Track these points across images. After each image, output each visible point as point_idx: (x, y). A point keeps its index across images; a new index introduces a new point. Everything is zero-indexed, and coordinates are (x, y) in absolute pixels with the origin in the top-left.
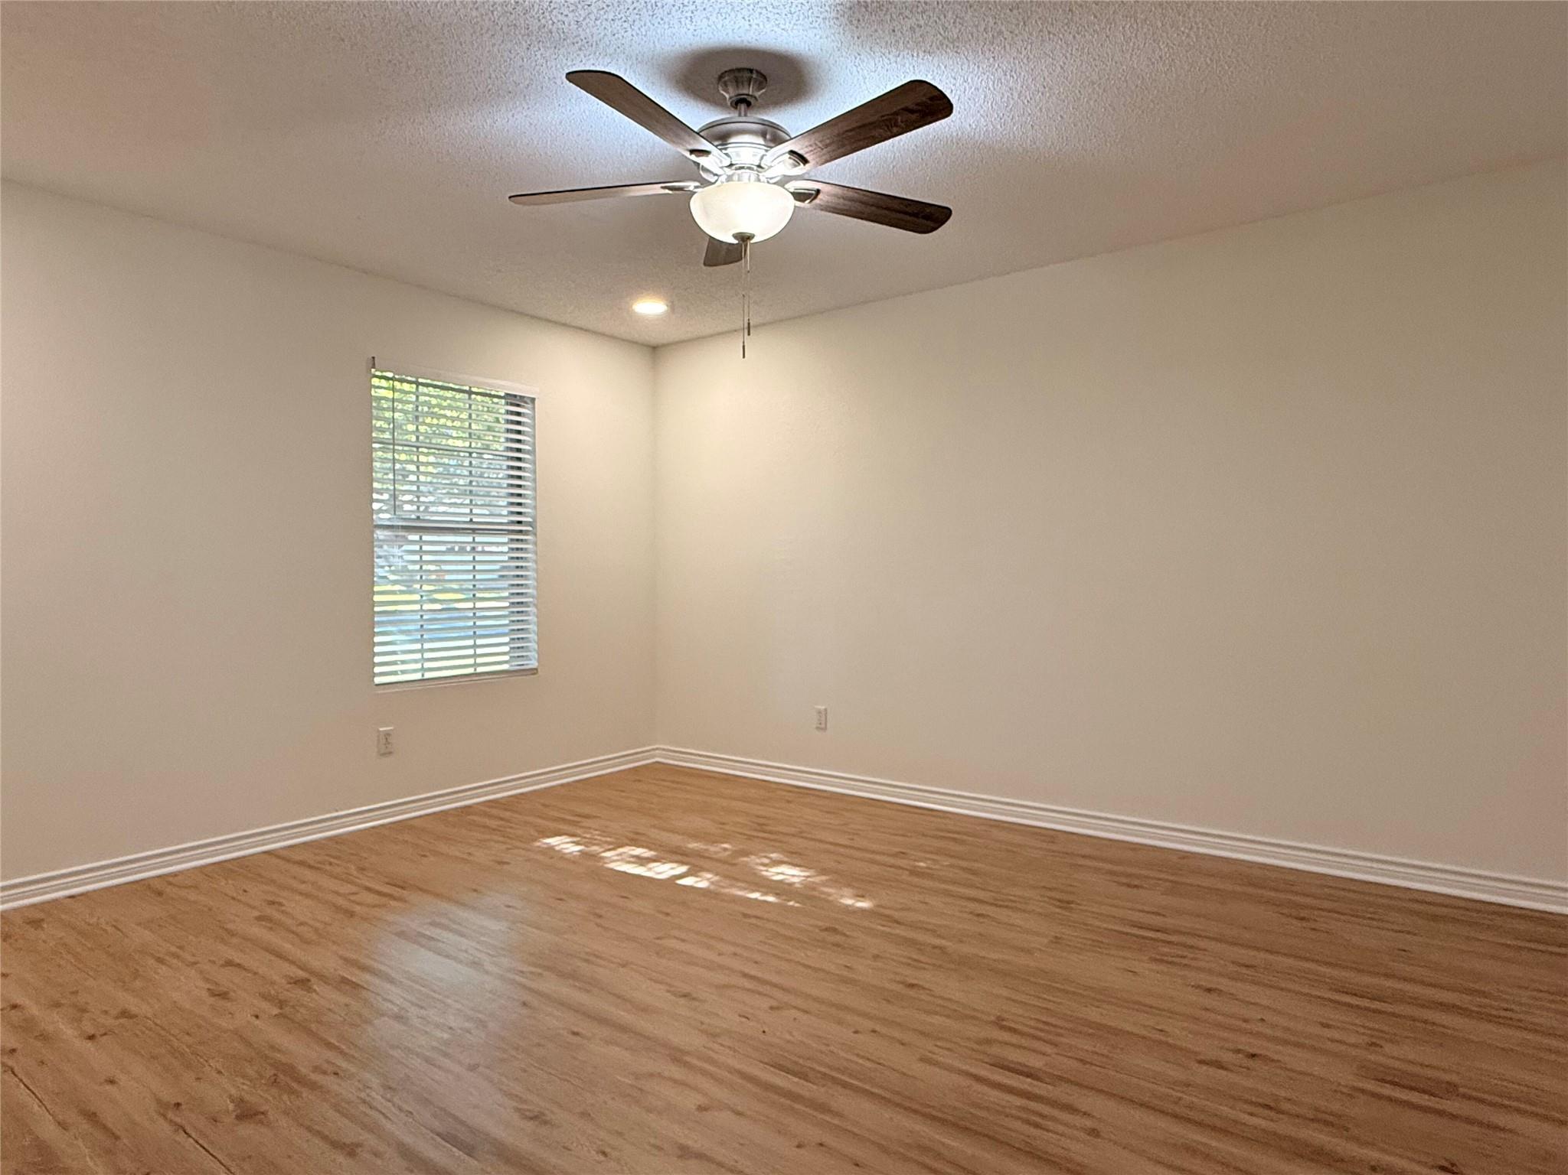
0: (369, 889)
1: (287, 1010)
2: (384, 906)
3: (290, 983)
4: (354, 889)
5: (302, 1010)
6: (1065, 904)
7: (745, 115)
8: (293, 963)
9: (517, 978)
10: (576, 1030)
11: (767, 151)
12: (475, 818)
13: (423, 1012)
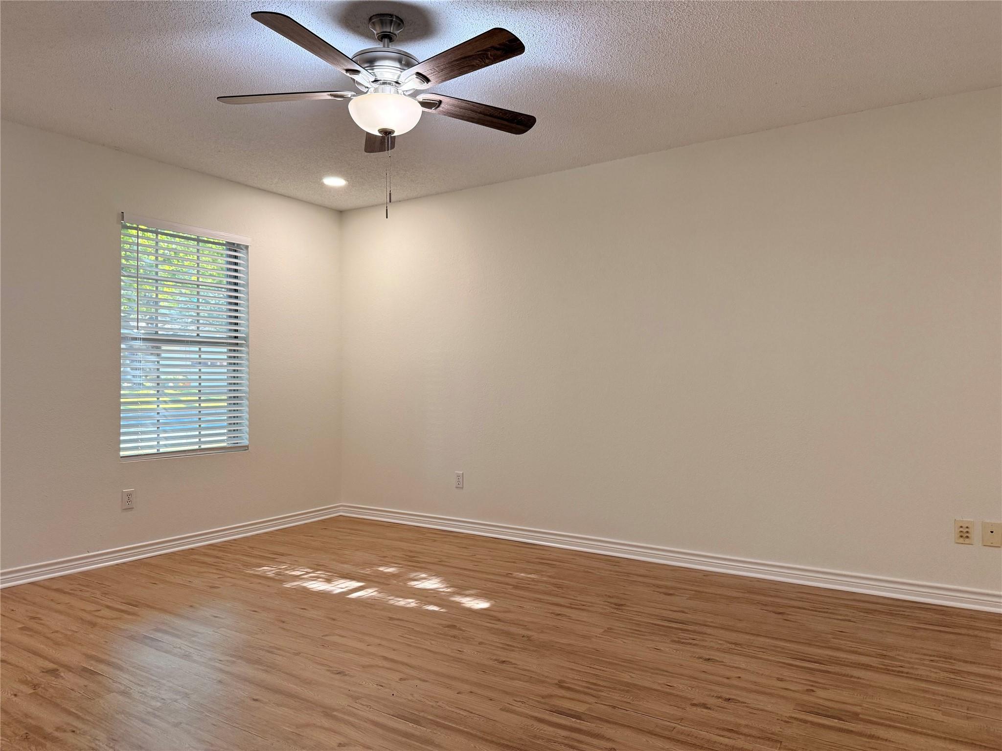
0: (108, 607)
1: (39, 690)
2: (120, 619)
3: (43, 672)
4: (99, 607)
5: (51, 690)
6: (619, 606)
7: (388, 47)
8: (45, 658)
9: (217, 665)
10: (255, 697)
11: (401, 72)
12: (196, 557)
13: (143, 689)
